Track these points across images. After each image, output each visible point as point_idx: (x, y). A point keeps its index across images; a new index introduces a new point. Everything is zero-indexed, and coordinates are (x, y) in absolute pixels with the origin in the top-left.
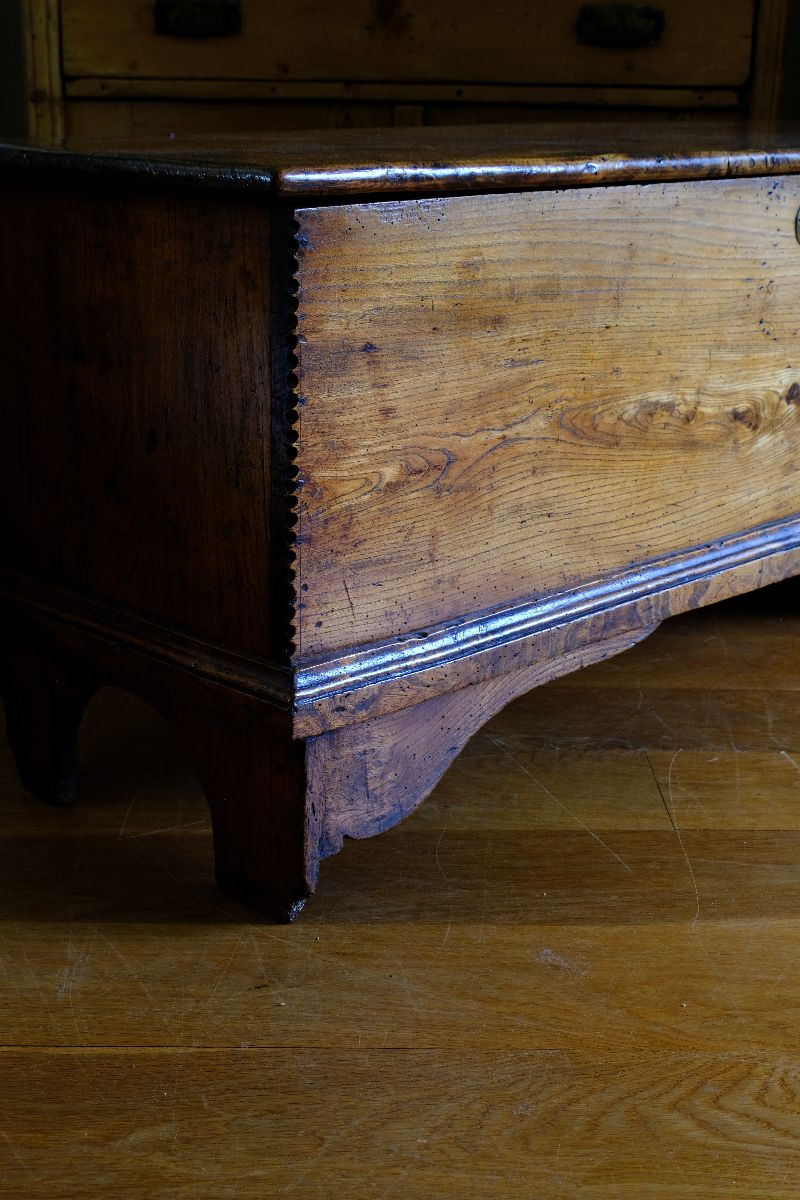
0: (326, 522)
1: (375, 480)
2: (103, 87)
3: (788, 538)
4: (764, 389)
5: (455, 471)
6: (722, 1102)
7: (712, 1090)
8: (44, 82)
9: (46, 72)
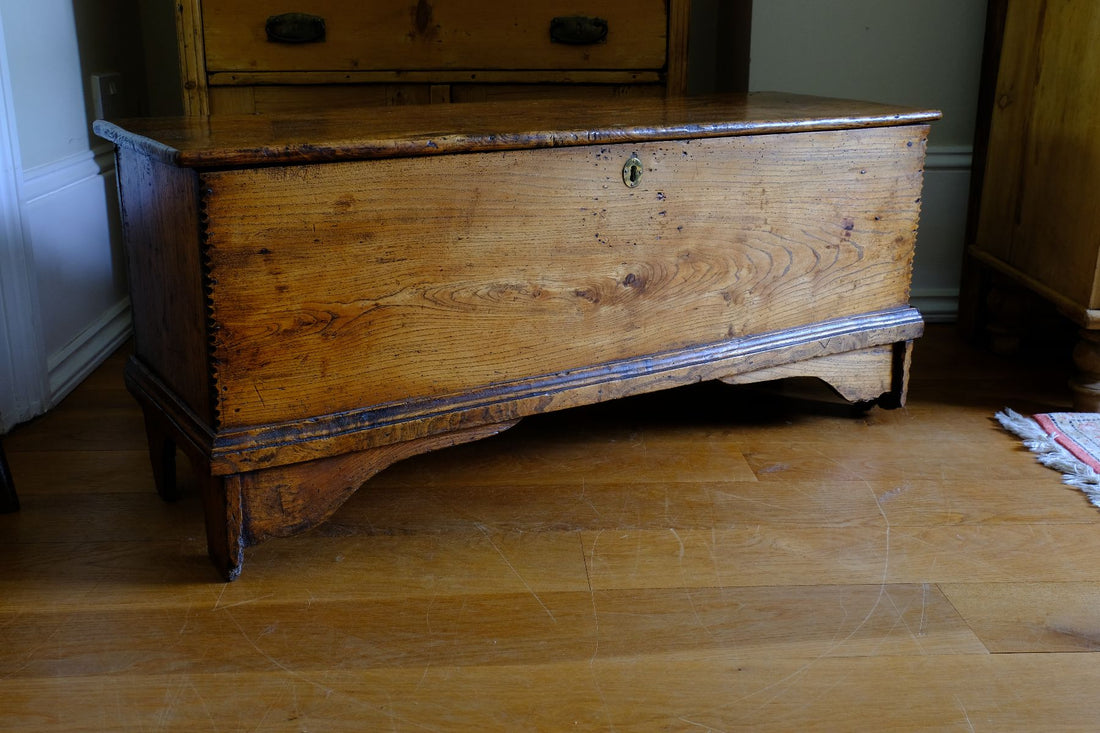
0: (238, 351)
1: (275, 328)
2: (234, 78)
3: (627, 371)
4: (603, 277)
5: (337, 324)
9: (194, 70)
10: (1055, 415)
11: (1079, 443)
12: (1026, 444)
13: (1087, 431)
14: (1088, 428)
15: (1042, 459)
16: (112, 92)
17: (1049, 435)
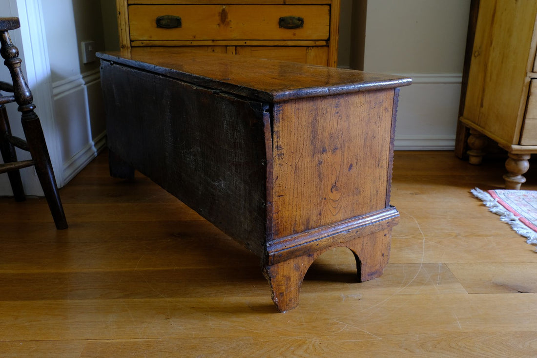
2: (142, 43)
6: (294, 352)
7: (293, 348)
8: (125, 43)
9: (125, 40)
10: (497, 191)
11: (508, 203)
12: (484, 203)
13: (511, 198)
14: (511, 196)
15: (491, 210)
16: (90, 50)
17: (494, 199)
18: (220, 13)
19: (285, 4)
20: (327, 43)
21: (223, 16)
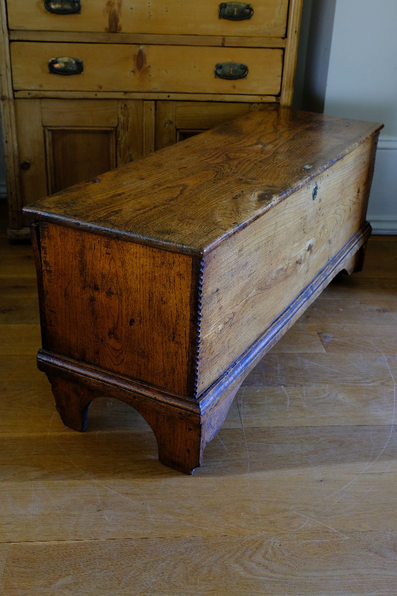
2: (29, 94)
7: (250, 553)
8: (6, 93)
9: (6, 89)
18: (135, 55)
19: (223, 46)
20: (277, 99)
21: (140, 60)
